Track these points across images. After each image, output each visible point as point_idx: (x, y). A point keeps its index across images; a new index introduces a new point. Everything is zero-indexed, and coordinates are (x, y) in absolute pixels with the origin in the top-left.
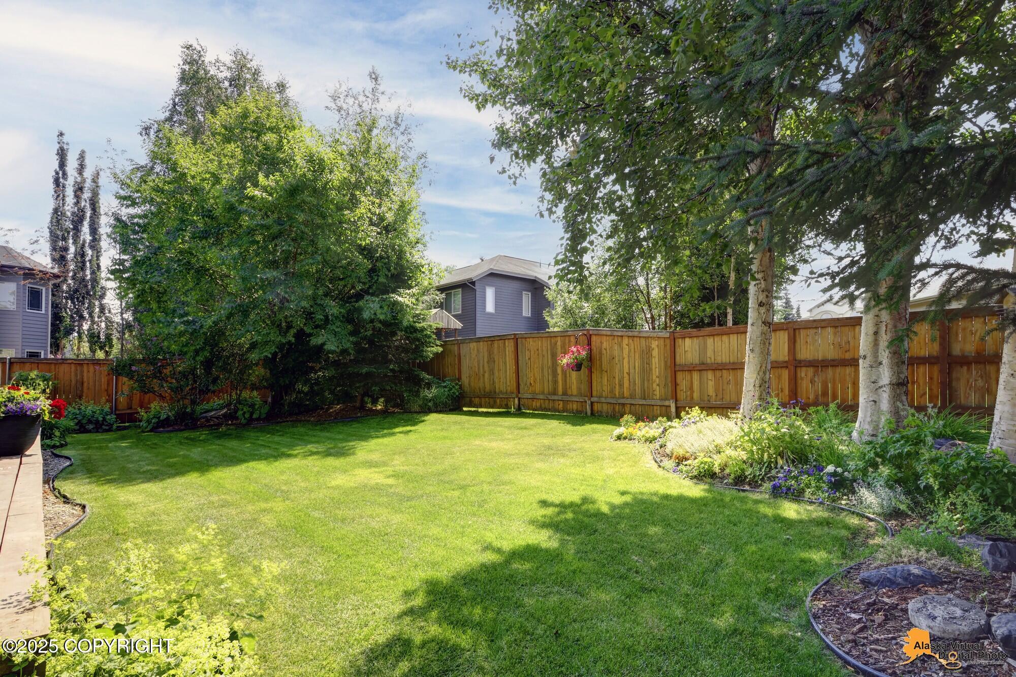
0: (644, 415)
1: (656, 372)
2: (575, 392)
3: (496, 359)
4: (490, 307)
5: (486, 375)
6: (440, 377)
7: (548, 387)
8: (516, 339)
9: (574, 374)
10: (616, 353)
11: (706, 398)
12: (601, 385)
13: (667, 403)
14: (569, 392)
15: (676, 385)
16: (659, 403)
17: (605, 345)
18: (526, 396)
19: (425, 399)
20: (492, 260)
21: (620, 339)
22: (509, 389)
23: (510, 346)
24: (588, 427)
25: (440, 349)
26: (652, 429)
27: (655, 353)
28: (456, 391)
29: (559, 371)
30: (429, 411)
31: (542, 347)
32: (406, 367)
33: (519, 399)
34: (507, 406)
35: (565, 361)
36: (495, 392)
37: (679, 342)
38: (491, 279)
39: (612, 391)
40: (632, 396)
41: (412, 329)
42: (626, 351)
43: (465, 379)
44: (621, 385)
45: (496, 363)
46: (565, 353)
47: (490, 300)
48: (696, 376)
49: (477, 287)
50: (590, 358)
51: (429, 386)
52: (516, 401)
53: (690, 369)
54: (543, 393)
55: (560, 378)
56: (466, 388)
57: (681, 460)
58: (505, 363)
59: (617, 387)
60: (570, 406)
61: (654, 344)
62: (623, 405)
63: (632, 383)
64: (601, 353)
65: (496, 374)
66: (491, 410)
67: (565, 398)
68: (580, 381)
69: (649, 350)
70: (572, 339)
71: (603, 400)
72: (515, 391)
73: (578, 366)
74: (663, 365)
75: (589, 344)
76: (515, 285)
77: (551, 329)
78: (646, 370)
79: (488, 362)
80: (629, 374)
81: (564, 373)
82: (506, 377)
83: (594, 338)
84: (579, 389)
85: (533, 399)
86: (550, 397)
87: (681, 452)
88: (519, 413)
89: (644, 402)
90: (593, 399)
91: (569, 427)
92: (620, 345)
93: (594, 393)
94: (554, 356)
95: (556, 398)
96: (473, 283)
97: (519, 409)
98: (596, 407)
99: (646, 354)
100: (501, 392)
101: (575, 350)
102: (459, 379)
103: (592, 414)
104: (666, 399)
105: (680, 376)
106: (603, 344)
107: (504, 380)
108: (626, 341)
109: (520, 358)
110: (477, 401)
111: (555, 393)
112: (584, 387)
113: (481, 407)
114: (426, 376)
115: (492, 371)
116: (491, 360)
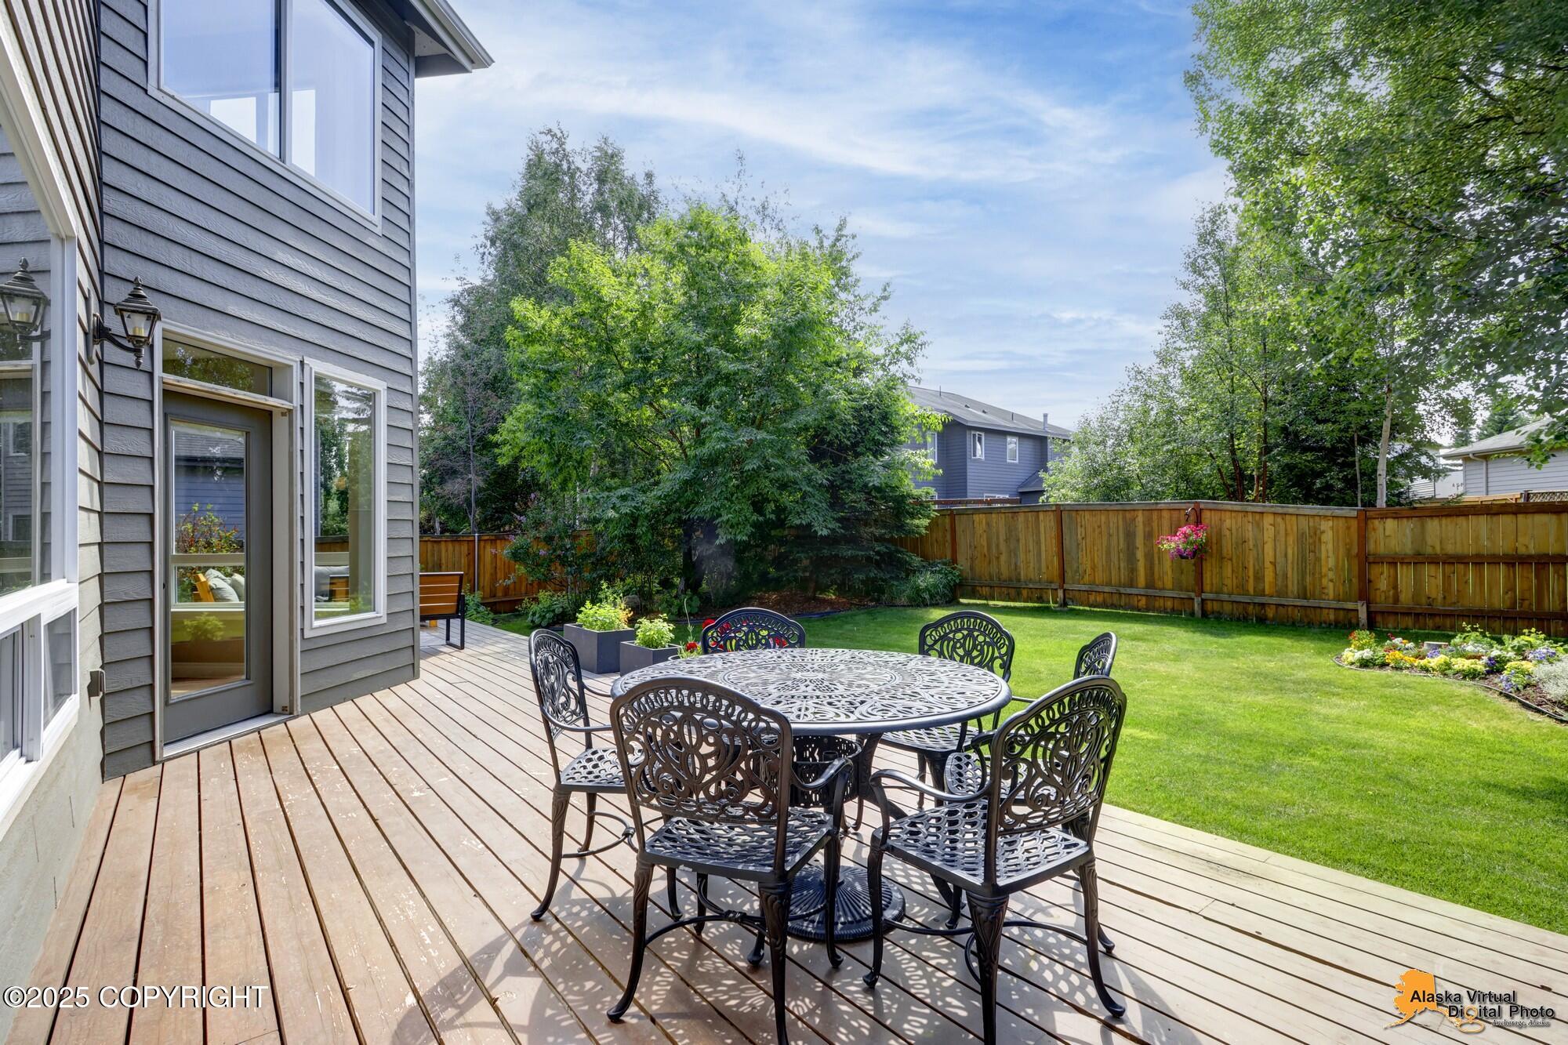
1: (1328, 562)
2: (1169, 584)
3: (1022, 537)
5: (1003, 558)
6: (929, 562)
7: (1118, 576)
8: (1060, 511)
9: (1168, 561)
10: (1250, 534)
11: (1424, 600)
12: (1221, 576)
13: (1350, 605)
14: (1159, 584)
15: (1367, 580)
16: (1334, 604)
17: (1228, 523)
18: (1076, 587)
19: (918, 589)
21: (1257, 517)
22: (1044, 577)
23: (1047, 520)
27: (1328, 537)
28: (954, 577)
29: (1140, 555)
31: (1108, 523)
32: (893, 547)
33: (1065, 590)
34: (1040, 599)
36: (1019, 580)
37: (1375, 523)
39: (1241, 585)
40: (1281, 594)
42: (1269, 533)
44: (1259, 578)
45: (1022, 542)
48: (1404, 570)
51: (919, 571)
52: (1060, 593)
53: (1394, 560)
54: (1109, 584)
56: (967, 573)
58: (1038, 543)
59: (1251, 581)
60: (1160, 603)
61: (1327, 525)
62: (1263, 605)
63: (1281, 576)
65: (1022, 556)
66: (1012, 604)
67: (1151, 592)
69: (1316, 534)
70: (1167, 515)
71: (1225, 597)
72: (1056, 579)
74: (1342, 551)
75: (1199, 522)
78: (1308, 560)
79: (1006, 540)
80: (1274, 564)
81: (1149, 558)
82: (1039, 561)
83: (1207, 515)
84: (1177, 580)
85: (1090, 591)
86: (1122, 590)
88: (1065, 610)
89: (1304, 603)
90: (1204, 596)
92: (1259, 526)
93: (1207, 588)
94: (1131, 536)
95: (1133, 591)
97: (1065, 604)
98: (1209, 606)
99: (1309, 538)
100: (1030, 580)
102: (954, 561)
103: (1205, 614)
105: (1374, 569)
106: (1226, 522)
107: (1036, 565)
108: (1268, 520)
109: (1066, 537)
110: (985, 591)
111: (1132, 583)
112: (1188, 579)
113: (993, 599)
114: (916, 560)
115: (1013, 553)
116: (1012, 536)
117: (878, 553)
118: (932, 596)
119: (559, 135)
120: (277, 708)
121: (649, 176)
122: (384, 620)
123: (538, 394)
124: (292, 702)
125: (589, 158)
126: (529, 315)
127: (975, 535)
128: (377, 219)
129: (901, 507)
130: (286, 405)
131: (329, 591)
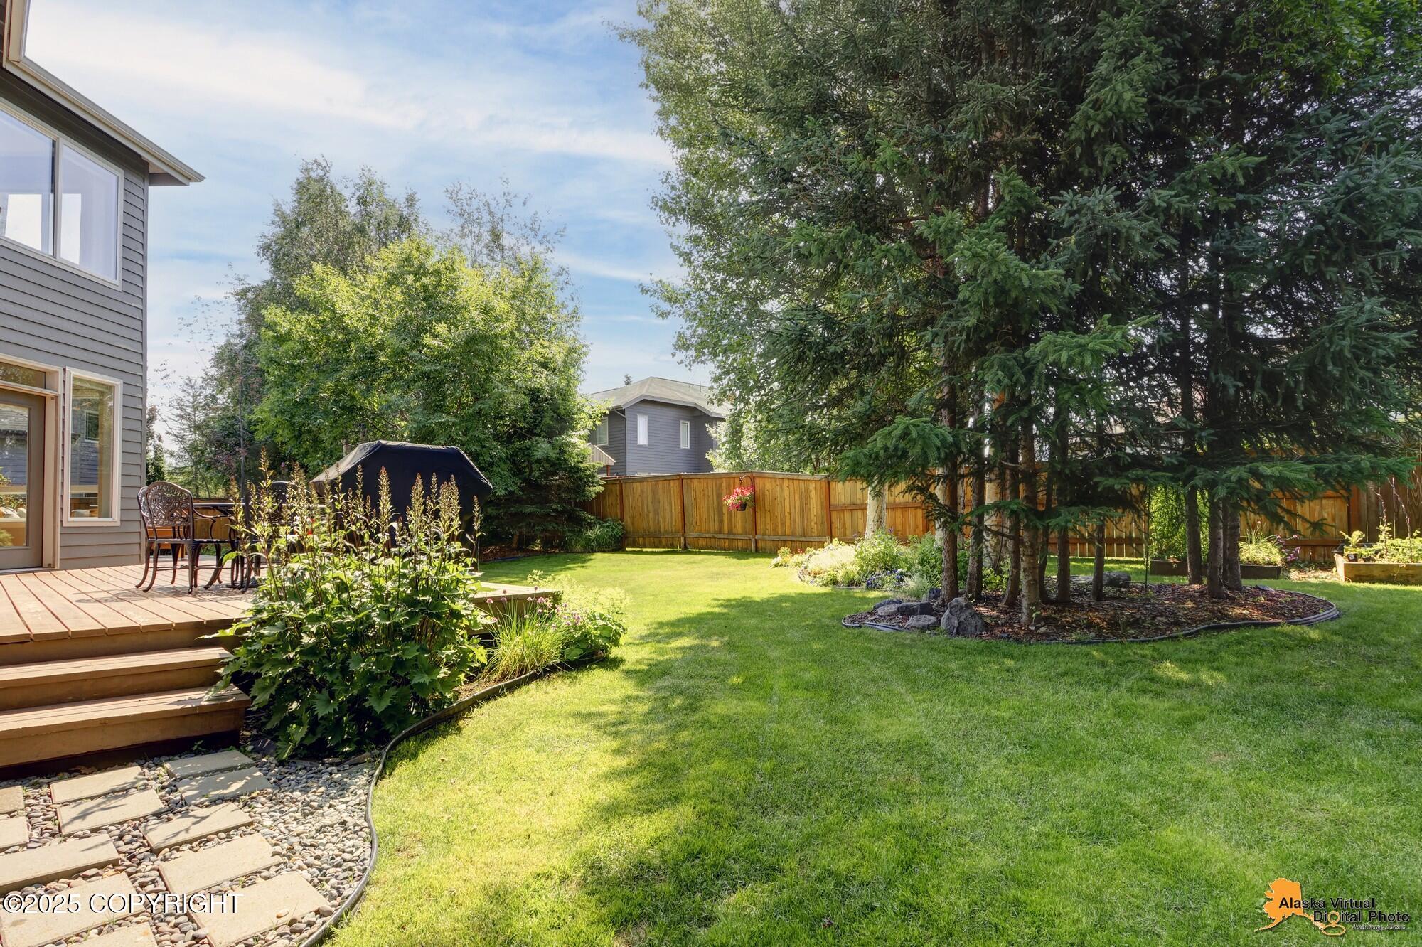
0: (798, 547)
1: (814, 512)
2: (740, 531)
3: (661, 499)
4: (642, 439)
5: (651, 515)
6: (602, 518)
7: (714, 526)
8: (681, 480)
9: (739, 514)
10: (778, 494)
12: (765, 523)
13: (823, 539)
14: (735, 531)
15: (831, 523)
18: (692, 535)
19: (589, 540)
20: (643, 383)
21: (781, 481)
22: (674, 528)
23: (675, 486)
24: (752, 560)
25: (602, 489)
26: (798, 558)
27: (813, 494)
28: (619, 532)
29: (725, 511)
30: (593, 551)
31: (707, 488)
32: (569, 507)
33: (685, 538)
34: (672, 546)
35: (730, 501)
36: (660, 532)
37: (833, 484)
38: (642, 405)
39: (775, 530)
40: (793, 534)
41: (576, 469)
42: (787, 492)
43: (628, 520)
44: (783, 524)
45: (661, 502)
46: (730, 494)
47: (641, 430)
48: (848, 515)
49: (627, 415)
50: (754, 499)
51: (591, 526)
52: (682, 539)
53: (843, 509)
54: (709, 532)
55: (725, 518)
56: (630, 528)
57: (816, 575)
58: (670, 503)
59: (779, 525)
60: (735, 544)
61: (812, 486)
63: (793, 521)
64: (764, 494)
65: (661, 514)
66: (656, 550)
67: (731, 536)
68: (744, 520)
69: (807, 491)
70: (737, 481)
71: (765, 537)
72: (681, 531)
73: (742, 506)
74: (819, 505)
75: (753, 486)
76: (671, 413)
77: (716, 471)
78: (805, 509)
79: (652, 502)
80: (790, 513)
81: (730, 513)
82: (671, 517)
83: (757, 481)
84: (744, 528)
85: (698, 538)
86: (715, 536)
87: (817, 569)
88: (685, 550)
89: (802, 539)
90: (758, 537)
91: (735, 561)
92: (781, 487)
93: (758, 532)
94: (719, 497)
95: (720, 536)
96: (623, 411)
97: (685, 546)
98: (760, 544)
99: (805, 496)
100: (666, 532)
101: (738, 490)
102: (622, 519)
103: (757, 550)
104: (823, 536)
105: (834, 515)
106: (766, 486)
107: (669, 518)
108: (786, 483)
109: (685, 498)
110: (641, 541)
111: (721, 531)
112: (749, 526)
113: (645, 547)
114: (588, 517)
115: (656, 512)
116: (656, 501)
117: (555, 510)
118: (599, 544)
119: (324, 164)
120: (45, 563)
121: (411, 200)
122: (118, 524)
123: (282, 384)
124: (54, 561)
125: (350, 185)
126: (277, 320)
127: (637, 498)
128: (118, 282)
129: (578, 477)
130: (54, 393)
131: (81, 503)
